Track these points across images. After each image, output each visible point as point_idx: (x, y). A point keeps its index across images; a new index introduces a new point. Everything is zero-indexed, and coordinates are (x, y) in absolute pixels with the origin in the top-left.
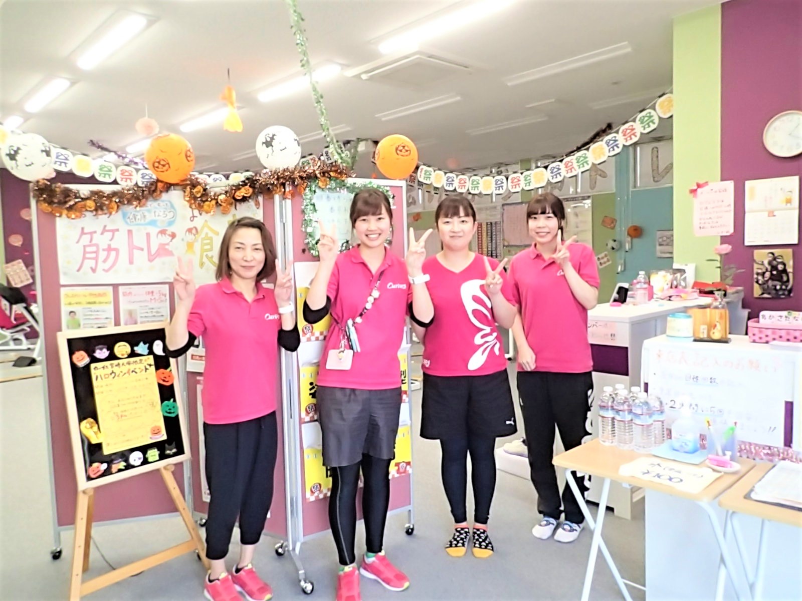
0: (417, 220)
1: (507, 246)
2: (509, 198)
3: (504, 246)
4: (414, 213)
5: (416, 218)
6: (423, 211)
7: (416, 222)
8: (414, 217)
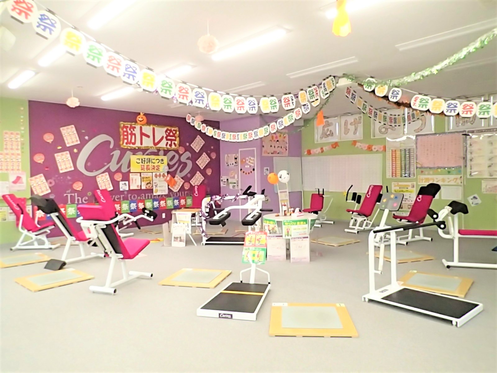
0: (335, 148)
1: (420, 168)
2: (421, 130)
3: (417, 168)
4: (333, 142)
5: (334, 146)
6: (339, 141)
7: (334, 149)
8: (332, 145)
